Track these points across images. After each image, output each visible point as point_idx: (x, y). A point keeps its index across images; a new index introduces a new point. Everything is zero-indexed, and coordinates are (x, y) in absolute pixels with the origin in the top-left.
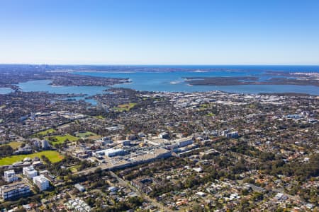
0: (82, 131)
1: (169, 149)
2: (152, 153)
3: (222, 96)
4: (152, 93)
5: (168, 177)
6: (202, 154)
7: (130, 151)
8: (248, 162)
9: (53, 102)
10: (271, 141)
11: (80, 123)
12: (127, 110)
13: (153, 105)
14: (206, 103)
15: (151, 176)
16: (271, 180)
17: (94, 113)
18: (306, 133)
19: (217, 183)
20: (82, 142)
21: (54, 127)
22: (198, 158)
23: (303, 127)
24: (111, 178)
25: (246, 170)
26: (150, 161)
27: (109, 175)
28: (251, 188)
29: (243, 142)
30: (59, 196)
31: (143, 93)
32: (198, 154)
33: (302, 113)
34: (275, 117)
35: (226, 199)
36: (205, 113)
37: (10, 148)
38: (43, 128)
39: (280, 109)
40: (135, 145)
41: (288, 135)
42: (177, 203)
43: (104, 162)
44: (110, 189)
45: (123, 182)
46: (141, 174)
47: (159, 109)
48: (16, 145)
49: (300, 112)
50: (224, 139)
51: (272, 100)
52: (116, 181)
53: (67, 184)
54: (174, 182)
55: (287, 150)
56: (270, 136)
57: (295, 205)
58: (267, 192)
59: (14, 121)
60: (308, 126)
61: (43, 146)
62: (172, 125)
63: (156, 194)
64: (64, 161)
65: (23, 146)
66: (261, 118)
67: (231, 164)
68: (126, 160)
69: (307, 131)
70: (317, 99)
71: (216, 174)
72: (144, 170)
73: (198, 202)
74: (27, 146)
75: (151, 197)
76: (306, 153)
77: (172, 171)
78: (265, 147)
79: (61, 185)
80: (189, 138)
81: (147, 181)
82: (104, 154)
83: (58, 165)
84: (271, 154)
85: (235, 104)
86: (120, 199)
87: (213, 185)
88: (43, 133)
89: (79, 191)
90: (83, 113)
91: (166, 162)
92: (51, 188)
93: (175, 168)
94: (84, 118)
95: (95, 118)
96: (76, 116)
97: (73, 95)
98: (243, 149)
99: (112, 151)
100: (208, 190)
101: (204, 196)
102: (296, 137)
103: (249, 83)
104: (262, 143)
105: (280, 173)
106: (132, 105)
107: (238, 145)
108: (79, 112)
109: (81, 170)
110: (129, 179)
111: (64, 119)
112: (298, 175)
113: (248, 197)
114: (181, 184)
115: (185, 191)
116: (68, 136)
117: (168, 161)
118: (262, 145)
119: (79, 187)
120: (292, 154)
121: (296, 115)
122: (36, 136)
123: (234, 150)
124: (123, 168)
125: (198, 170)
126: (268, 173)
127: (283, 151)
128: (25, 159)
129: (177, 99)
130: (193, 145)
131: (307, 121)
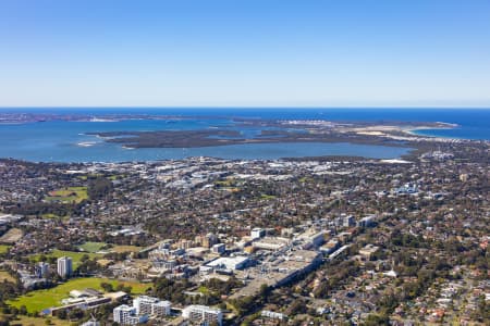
6: (364, 253)
22: (363, 260)
32: (358, 253)
34: (380, 194)
40: (234, 251)
61: (61, 270)
104: (420, 230)
120: (479, 241)
123: (398, 243)
125: (392, 274)
129: (150, 173)
130: (333, 242)
131: (430, 196)
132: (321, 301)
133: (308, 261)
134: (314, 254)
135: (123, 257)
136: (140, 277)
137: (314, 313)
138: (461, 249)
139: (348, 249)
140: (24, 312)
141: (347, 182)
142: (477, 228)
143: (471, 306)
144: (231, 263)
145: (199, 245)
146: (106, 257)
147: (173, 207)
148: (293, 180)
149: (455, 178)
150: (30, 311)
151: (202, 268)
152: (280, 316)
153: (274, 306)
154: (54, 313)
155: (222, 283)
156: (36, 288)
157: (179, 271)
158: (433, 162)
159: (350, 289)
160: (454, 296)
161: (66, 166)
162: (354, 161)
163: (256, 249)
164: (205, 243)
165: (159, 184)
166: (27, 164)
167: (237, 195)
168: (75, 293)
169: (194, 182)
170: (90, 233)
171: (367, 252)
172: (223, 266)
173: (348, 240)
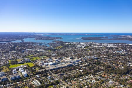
0: (42, 56)
1: (72, 63)
2: (65, 64)
3: (94, 44)
4: (69, 42)
5: (70, 73)
6: (83, 65)
7: (57, 63)
8: (100, 68)
9: (34, 45)
10: (110, 60)
11: (42, 53)
12: (59, 48)
13: (68, 47)
14: (88, 46)
15: (64, 73)
16: (108, 76)
17: (48, 49)
18: (123, 58)
19: (88, 76)
20: (42, 59)
21: (33, 54)
22: (82, 66)
23: (123, 55)
24: (49, 73)
25: (99, 71)
26: (64, 67)
27: (49, 72)
28: (100, 78)
29: (99, 61)
30: (30, 79)
31: (66, 43)
32: (82, 65)
33: (123, 50)
34: (112, 52)
35: (90, 82)
36: (87, 50)
37: (17, 61)
38: (30, 54)
39: (114, 49)
40: (60, 61)
41: (116, 58)
42: (72, 83)
43: (48, 67)
44: (48, 77)
45: (53, 75)
46: (60, 72)
47: (71, 48)
48: (19, 60)
49: (122, 50)
50: (92, 60)
51: (112, 45)
52: (51, 74)
53: (34, 75)
54: (72, 75)
55: (116, 64)
56: (110, 59)
57: (116, 86)
58: (106, 80)
59: (20, 52)
60: (125, 55)
61: (28, 61)
62: (74, 54)
63: (65, 79)
64: (34, 66)
65: (21, 60)
66: (107, 52)
67: (94, 69)
68: (56, 66)
69: (124, 57)
70: (129, 45)
71: (88, 73)
72: (62, 70)
73: (80, 83)
74: (23, 61)
75: (63, 80)
76: (123, 65)
77: (72, 71)
78: (107, 63)
79: (32, 75)
80: (80, 59)
81: (62, 74)
82: (48, 64)
83: (32, 68)
84: (109, 65)
85: (98, 47)
86: (52, 81)
87: (86, 77)
88: (29, 56)
89: (37, 78)
90: (44, 49)
91: (70, 67)
92: (28, 76)
93: (73, 70)
94: (44, 51)
95: (48, 51)
96: (42, 50)
97: (42, 43)
98: (99, 63)
99: (51, 63)
100: (84, 78)
101: (82, 81)
102: (119, 59)
103: (104, 39)
104: (106, 61)
105: (112, 73)
106: (61, 47)
107: (97, 62)
108: (43, 49)
109: (39, 70)
110: (56, 73)
111: (37, 51)
112: (119, 74)
113: (99, 82)
114: (74, 76)
115: (76, 79)
116: (37, 57)
117: (71, 67)
118: (106, 62)
119: (38, 76)
120: (117, 66)
121: (120, 51)
122: (26, 57)
123: (95, 64)
124: (54, 69)
125: (81, 71)
126: (107, 73)
127: (114, 65)
128: (21, 65)
130: (80, 62)
157: (42, 64)
162: (122, 44)
163: (64, 61)
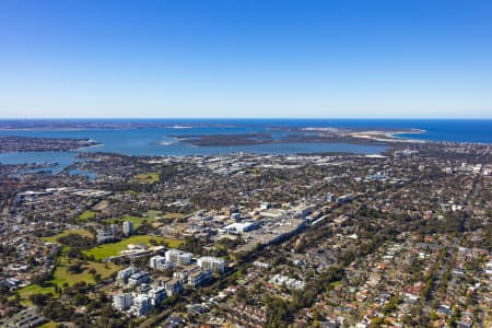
6: (337, 221)
7: (259, 224)
22: (336, 225)
23: (398, 187)
32: (332, 221)
34: (357, 179)
40: (249, 218)
44: (296, 262)
49: (375, 173)
60: (401, 186)
61: (125, 230)
63: (345, 263)
74: (99, 232)
79: (235, 266)
89: (267, 269)
115: (370, 257)
119: (261, 264)
125: (354, 237)
129: (204, 163)
130: (316, 213)
131: (394, 181)
132: (299, 255)
133: (295, 227)
134: (301, 221)
135: (170, 221)
136: (178, 236)
137: (291, 264)
138: (408, 219)
139: (326, 219)
140: (92, 259)
141: (337, 171)
142: (423, 205)
143: (407, 262)
144: (240, 227)
145: (223, 214)
146: (159, 221)
147: (214, 187)
148: (300, 169)
149: (415, 168)
150: (97, 258)
151: (220, 230)
152: (266, 265)
153: (263, 259)
154: (112, 260)
155: (231, 241)
156: (106, 242)
157: (205, 232)
158: (402, 156)
159: (321, 247)
160: (397, 254)
161: (149, 158)
162: (346, 156)
163: (261, 218)
164: (228, 213)
165: (209, 171)
166: (123, 157)
167: (259, 179)
168: (131, 246)
169: (233, 169)
170: (153, 204)
171: (339, 220)
172: (235, 229)
173: (328, 212)
